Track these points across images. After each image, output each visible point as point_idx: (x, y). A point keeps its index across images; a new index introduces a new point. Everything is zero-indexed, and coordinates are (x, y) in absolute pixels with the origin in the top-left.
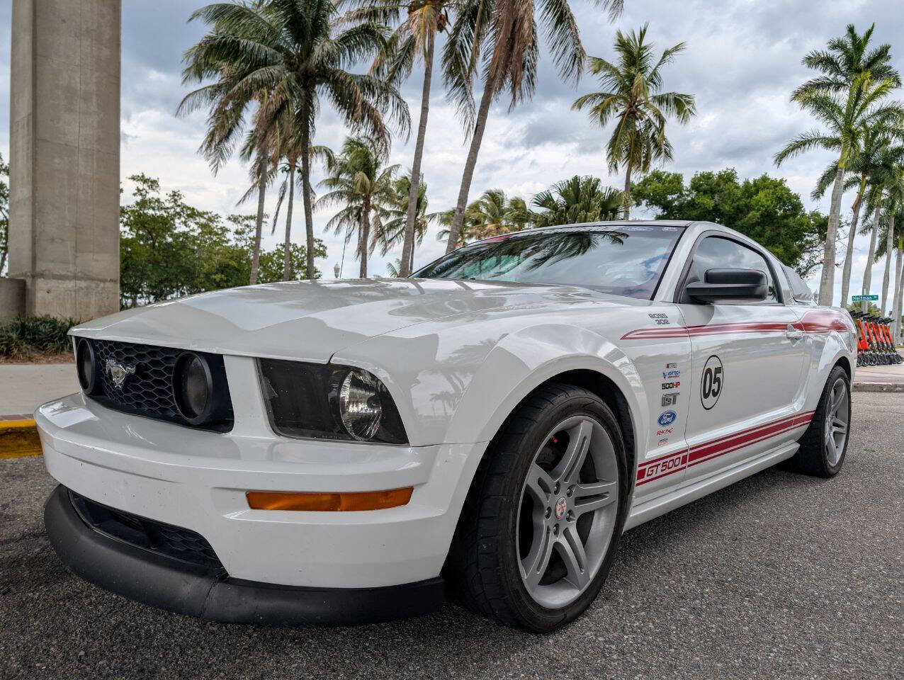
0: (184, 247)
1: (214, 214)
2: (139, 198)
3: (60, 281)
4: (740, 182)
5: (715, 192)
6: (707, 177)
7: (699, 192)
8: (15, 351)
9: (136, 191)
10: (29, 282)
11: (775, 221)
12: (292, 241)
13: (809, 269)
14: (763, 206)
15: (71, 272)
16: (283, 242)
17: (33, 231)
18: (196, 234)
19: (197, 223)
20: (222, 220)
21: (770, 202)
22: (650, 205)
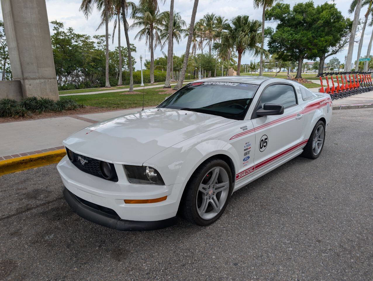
0: (77, 51)
1: (87, 35)
2: (55, 32)
3: (34, 80)
4: (315, 6)
5: (304, 12)
6: (300, 5)
7: (296, 13)
8: (26, 115)
9: (54, 28)
10: (22, 81)
11: (330, 24)
12: (121, 45)
13: (344, 45)
14: (324, 18)
15: (37, 76)
16: (118, 46)
17: (20, 61)
18: (81, 45)
19: (81, 40)
20: (91, 38)
21: (328, 16)
22: (275, 19)
